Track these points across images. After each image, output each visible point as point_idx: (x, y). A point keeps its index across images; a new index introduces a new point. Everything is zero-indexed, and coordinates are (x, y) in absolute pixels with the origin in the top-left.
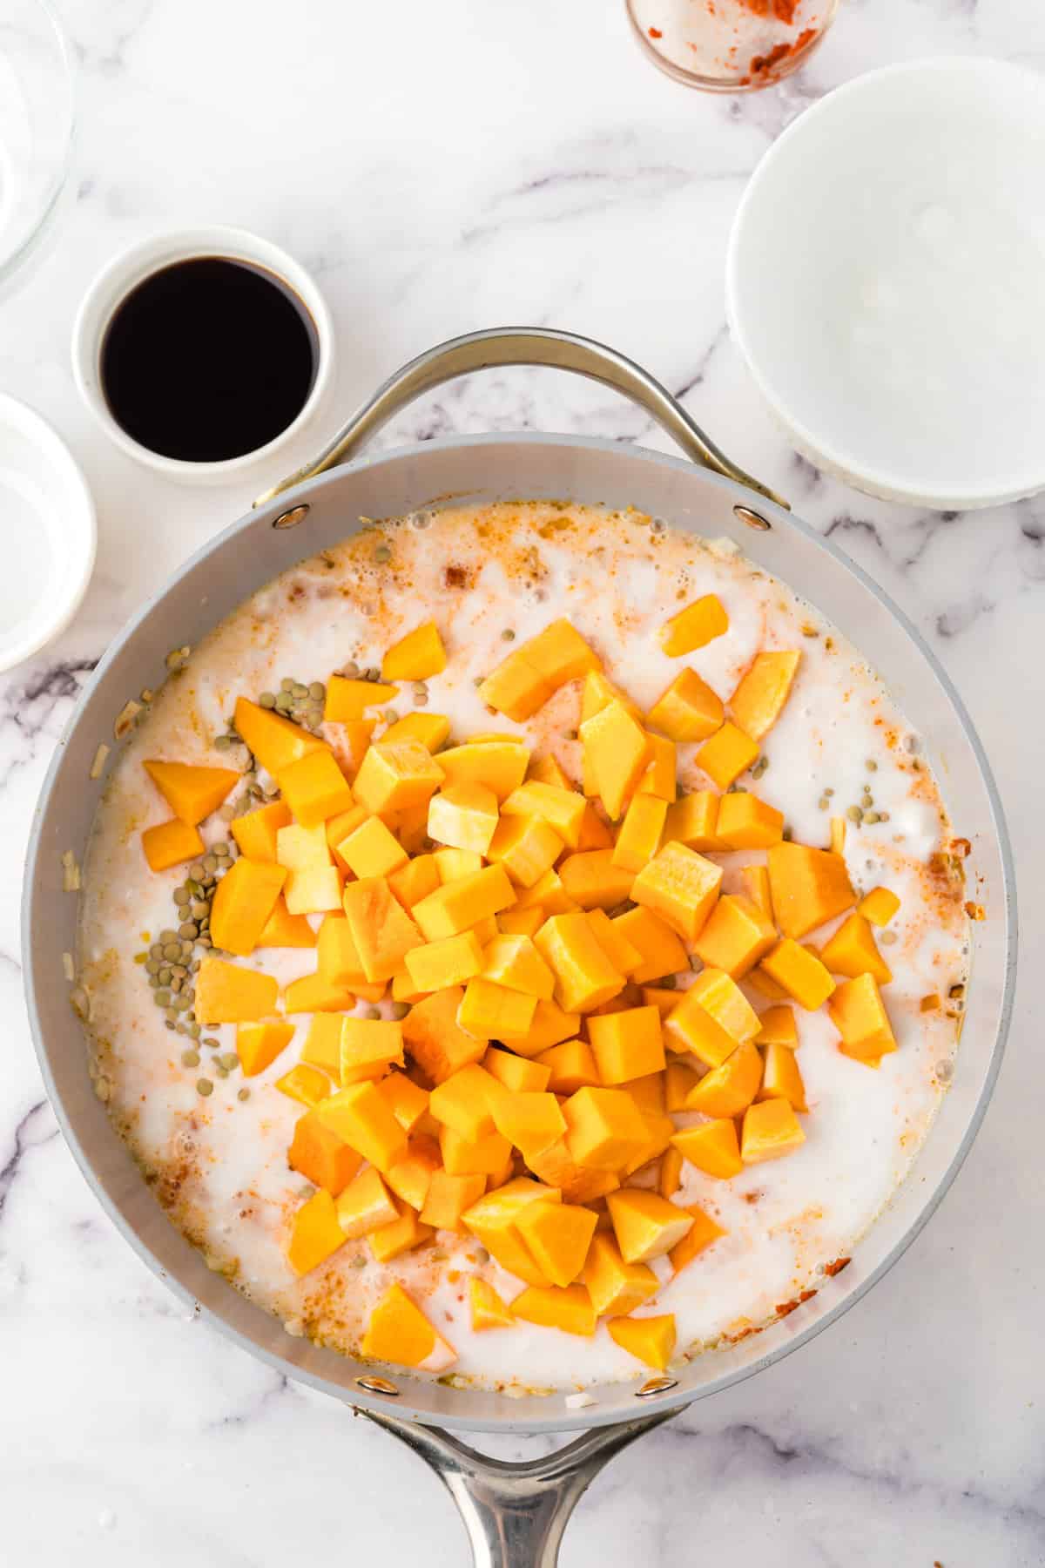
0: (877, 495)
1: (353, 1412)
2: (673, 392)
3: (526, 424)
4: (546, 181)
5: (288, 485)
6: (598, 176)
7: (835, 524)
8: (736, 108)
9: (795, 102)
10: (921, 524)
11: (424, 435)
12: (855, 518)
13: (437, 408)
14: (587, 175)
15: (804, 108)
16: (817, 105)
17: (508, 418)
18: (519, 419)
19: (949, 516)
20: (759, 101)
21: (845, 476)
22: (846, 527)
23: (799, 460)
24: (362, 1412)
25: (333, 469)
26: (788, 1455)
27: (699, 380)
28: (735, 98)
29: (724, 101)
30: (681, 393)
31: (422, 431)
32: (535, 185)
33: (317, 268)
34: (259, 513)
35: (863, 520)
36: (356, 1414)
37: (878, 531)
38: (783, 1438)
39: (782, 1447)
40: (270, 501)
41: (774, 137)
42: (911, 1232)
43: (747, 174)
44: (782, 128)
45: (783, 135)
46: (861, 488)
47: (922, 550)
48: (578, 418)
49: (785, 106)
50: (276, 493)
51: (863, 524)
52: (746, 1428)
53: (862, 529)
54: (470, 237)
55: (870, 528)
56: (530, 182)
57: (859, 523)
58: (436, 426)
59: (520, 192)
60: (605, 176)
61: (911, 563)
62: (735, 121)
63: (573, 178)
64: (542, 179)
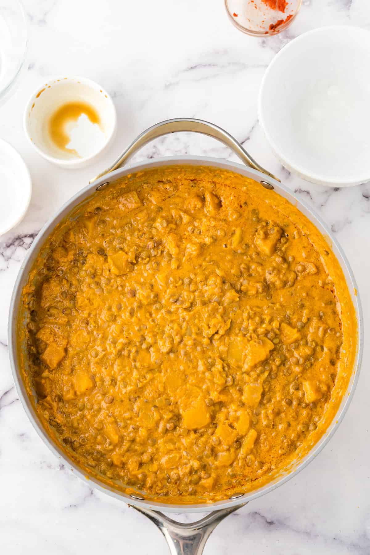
0: (311, 181)
1: (128, 506)
2: (240, 142)
3: (186, 153)
4: (195, 67)
5: (101, 175)
6: (214, 65)
7: (296, 191)
8: (264, 42)
9: (285, 40)
10: (326, 192)
11: (150, 156)
12: (303, 189)
13: (155, 147)
14: (210, 65)
15: (288, 42)
16: (292, 42)
17: (180, 151)
18: (184, 151)
19: (337, 189)
20: (272, 40)
21: (299, 174)
22: (300, 192)
23: (283, 168)
24: (131, 506)
25: (118, 169)
26: (271, 523)
27: (248, 138)
28: (264, 39)
29: (260, 40)
30: (242, 143)
31: (149, 155)
32: (191, 68)
33: (113, 96)
34: (91, 186)
35: (306, 190)
36: (129, 507)
37: (311, 194)
38: (269, 518)
39: (269, 521)
40: (95, 181)
41: (277, 53)
43: (267, 66)
44: (280, 49)
45: (280, 52)
46: (305, 178)
47: (327, 201)
48: (205, 152)
49: (281, 42)
50: (97, 178)
52: (256, 513)
53: (306, 193)
54: (168, 86)
55: (308, 193)
56: (190, 67)
57: (304, 191)
58: (154, 153)
59: (187, 70)
60: (216, 65)
61: (322, 205)
62: (263, 47)
63: (205, 66)
64: (194, 66)
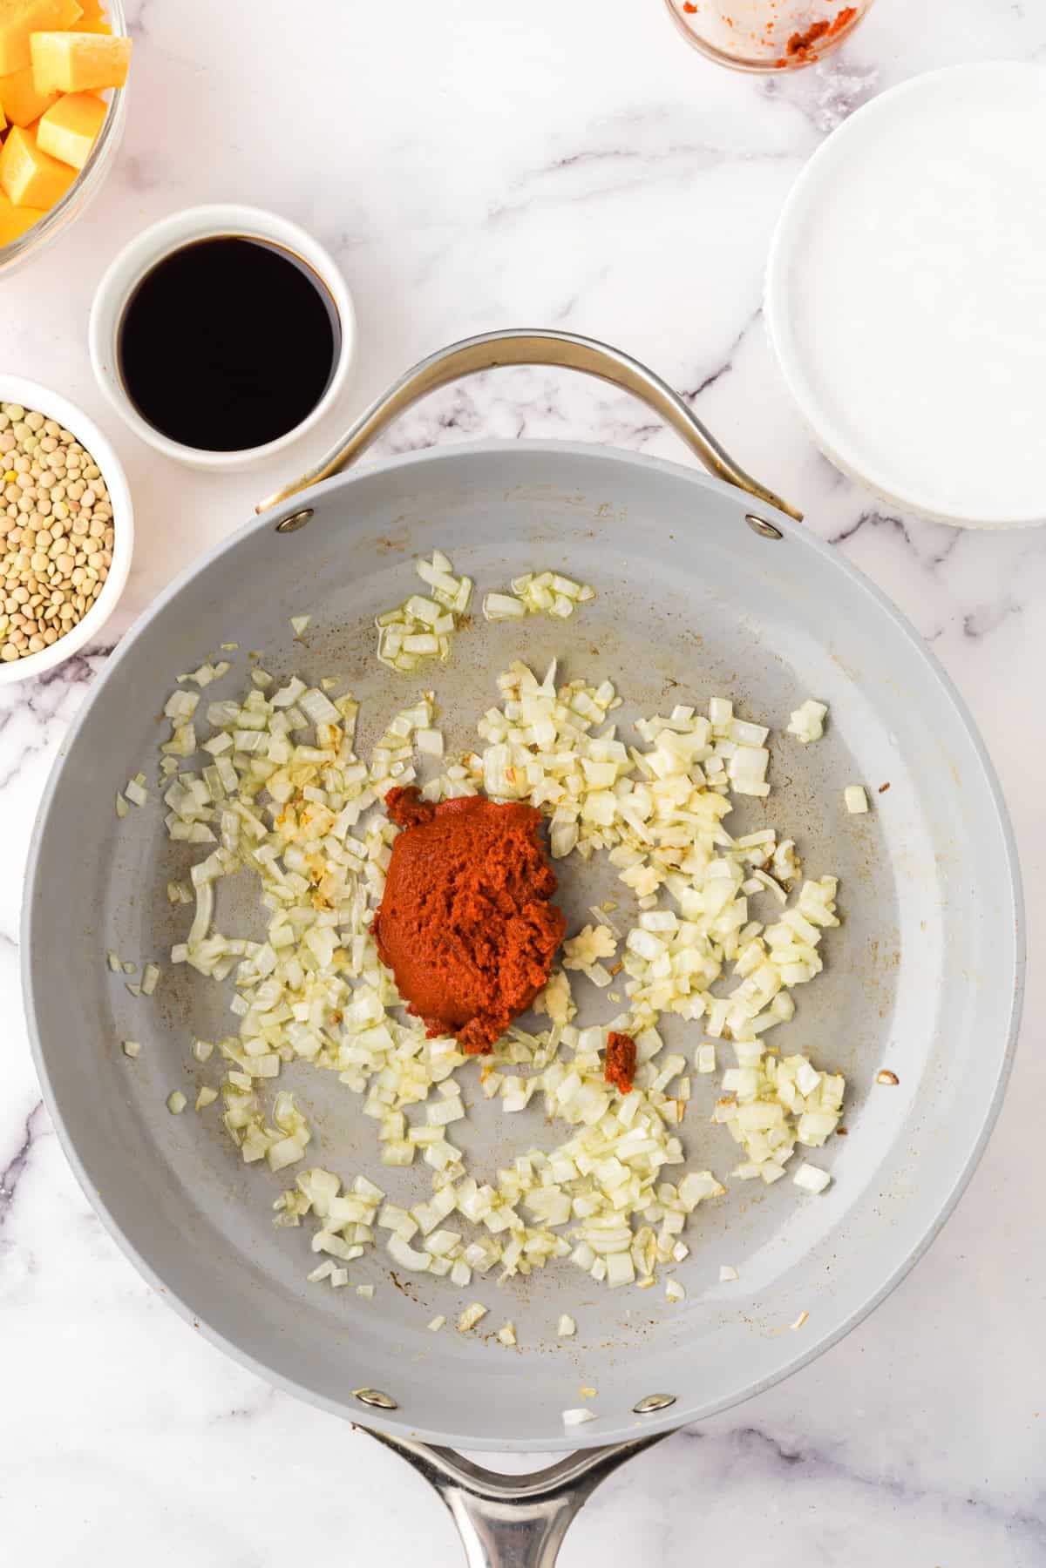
1: (351, 1426)
3: (550, 411)
4: (575, 159)
5: (292, 491)
6: (628, 154)
7: (863, 520)
8: (771, 87)
11: (447, 421)
12: (883, 514)
13: (460, 393)
14: (617, 153)
17: (532, 405)
18: (543, 405)
22: (874, 523)
24: (362, 1427)
25: (335, 477)
26: (793, 1459)
27: (727, 368)
31: (444, 417)
32: (564, 162)
33: (338, 247)
34: (263, 519)
35: (891, 516)
36: (354, 1428)
37: (906, 528)
38: (788, 1442)
39: (787, 1452)
40: (274, 506)
42: (913, 1258)
47: (951, 547)
50: (280, 500)
51: (891, 520)
52: (752, 1430)
53: (890, 526)
54: (496, 216)
55: (898, 524)
56: (559, 160)
57: (888, 519)
58: (458, 412)
59: (550, 169)
60: (635, 154)
61: (939, 560)
62: (772, 99)
63: (601, 156)
64: (571, 157)
